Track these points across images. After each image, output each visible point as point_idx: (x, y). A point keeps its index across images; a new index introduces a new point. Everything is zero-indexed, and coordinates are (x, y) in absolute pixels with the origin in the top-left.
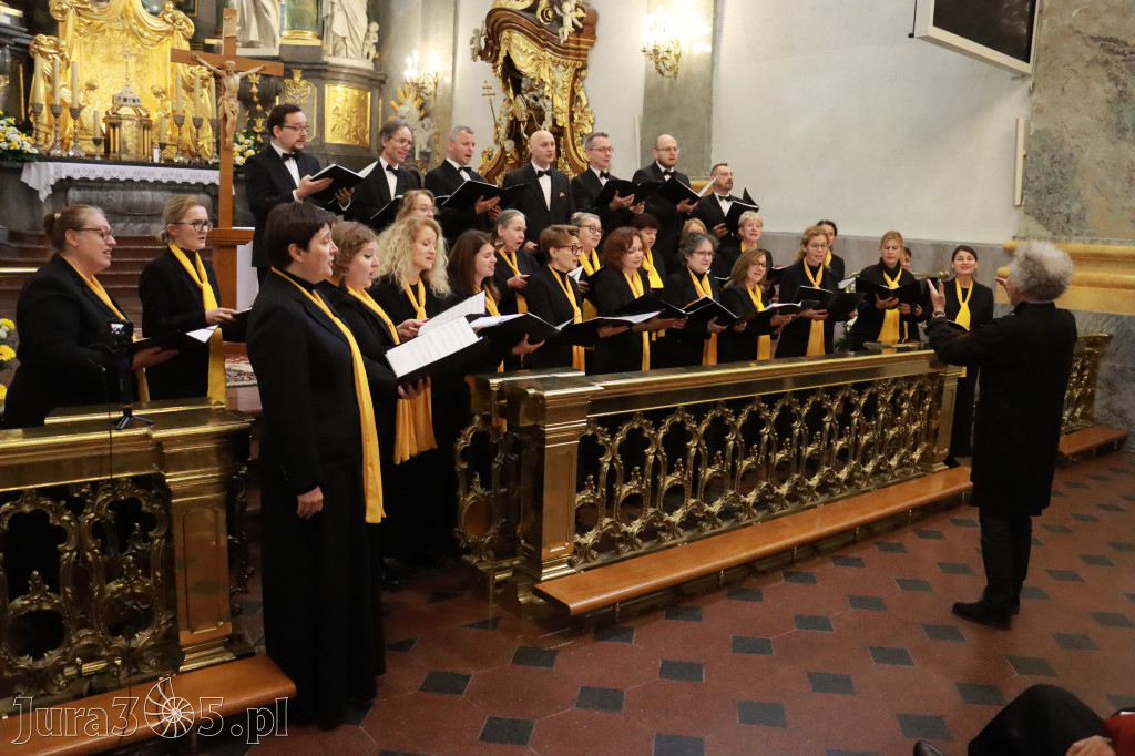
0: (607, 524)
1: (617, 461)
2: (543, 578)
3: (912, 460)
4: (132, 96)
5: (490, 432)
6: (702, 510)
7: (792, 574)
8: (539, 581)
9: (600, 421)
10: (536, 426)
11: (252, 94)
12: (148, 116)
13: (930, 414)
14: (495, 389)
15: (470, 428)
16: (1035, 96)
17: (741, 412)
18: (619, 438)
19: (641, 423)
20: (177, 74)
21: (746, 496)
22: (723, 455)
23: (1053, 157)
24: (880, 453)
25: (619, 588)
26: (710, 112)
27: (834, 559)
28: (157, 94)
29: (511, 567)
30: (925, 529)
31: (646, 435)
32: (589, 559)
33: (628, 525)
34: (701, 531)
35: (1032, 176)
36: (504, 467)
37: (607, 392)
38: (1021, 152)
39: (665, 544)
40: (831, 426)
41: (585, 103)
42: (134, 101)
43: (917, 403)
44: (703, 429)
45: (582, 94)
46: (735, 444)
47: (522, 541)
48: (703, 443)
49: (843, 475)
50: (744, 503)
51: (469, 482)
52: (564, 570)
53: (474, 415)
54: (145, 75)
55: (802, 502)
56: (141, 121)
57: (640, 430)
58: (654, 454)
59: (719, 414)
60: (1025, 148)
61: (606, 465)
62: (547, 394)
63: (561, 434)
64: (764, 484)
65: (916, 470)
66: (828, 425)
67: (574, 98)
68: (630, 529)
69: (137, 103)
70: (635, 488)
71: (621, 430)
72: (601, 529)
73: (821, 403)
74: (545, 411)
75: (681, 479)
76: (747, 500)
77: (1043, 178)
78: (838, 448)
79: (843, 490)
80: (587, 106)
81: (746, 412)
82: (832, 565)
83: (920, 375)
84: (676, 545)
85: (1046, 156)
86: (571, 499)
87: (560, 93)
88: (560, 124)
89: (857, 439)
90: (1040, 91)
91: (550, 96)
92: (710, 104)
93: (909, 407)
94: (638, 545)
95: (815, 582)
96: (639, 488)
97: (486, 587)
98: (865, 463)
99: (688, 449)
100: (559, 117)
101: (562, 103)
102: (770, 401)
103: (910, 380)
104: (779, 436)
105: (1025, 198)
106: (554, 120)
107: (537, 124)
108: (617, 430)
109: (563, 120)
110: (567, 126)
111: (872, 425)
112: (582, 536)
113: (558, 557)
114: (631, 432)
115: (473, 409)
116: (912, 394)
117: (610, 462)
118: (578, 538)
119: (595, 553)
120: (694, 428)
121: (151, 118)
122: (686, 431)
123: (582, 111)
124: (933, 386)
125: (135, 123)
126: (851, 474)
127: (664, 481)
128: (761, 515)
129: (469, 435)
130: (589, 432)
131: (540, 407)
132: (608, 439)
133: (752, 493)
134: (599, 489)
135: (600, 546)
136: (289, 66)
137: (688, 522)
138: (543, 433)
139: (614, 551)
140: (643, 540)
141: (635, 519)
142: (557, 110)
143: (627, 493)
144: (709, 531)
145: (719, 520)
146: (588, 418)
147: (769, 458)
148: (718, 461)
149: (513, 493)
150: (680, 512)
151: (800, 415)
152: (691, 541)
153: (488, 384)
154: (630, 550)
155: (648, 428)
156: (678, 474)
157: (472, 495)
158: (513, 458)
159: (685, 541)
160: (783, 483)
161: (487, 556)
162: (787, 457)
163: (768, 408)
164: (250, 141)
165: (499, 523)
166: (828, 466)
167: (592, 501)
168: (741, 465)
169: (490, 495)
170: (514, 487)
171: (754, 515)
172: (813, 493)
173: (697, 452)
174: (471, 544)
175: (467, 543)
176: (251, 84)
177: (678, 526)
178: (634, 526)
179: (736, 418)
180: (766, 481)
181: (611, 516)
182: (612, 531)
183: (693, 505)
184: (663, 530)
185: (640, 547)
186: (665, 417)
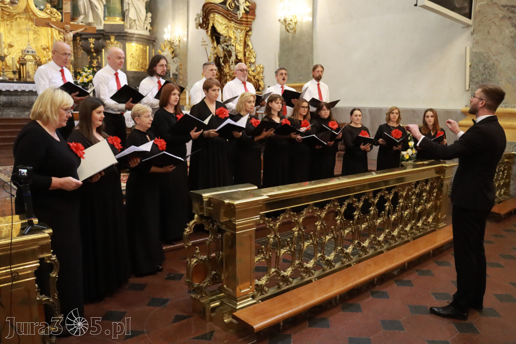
0: (273, 273)
1: (277, 237)
2: (238, 308)
3: (429, 222)
4: (31, 50)
5: (204, 224)
6: (324, 259)
7: (376, 292)
8: (236, 310)
9: (267, 215)
10: (230, 221)
11: (91, 48)
12: (40, 60)
13: (437, 198)
14: (206, 200)
15: (193, 222)
16: (475, 35)
18: (278, 224)
19: (290, 215)
20: (54, 38)
21: (347, 249)
22: (335, 228)
23: (485, 65)
24: (413, 220)
25: (282, 313)
27: (396, 281)
28: (44, 49)
29: (219, 298)
30: (440, 260)
31: (293, 221)
32: (264, 293)
33: (285, 271)
34: (324, 271)
35: (474, 75)
36: (213, 243)
37: (270, 198)
38: (468, 64)
39: (306, 280)
40: (389, 208)
41: (251, 47)
42: (32, 52)
43: (430, 193)
44: (324, 215)
45: (249, 43)
46: (341, 222)
47: (225, 286)
48: (324, 223)
49: (395, 233)
50: (346, 253)
51: (193, 253)
52: (250, 301)
53: (194, 214)
54: (38, 40)
55: (376, 250)
56: (36, 62)
58: (298, 231)
59: (332, 206)
60: (470, 62)
61: (271, 239)
62: (236, 202)
63: (245, 225)
64: (356, 242)
65: (431, 227)
66: (388, 207)
67: (246, 45)
68: (285, 274)
69: (34, 54)
70: (288, 251)
71: (279, 219)
72: (269, 275)
73: (384, 196)
74: (235, 212)
75: (313, 244)
76: (348, 251)
77: (480, 76)
78: (393, 219)
79: (396, 241)
80: (252, 49)
81: (346, 204)
82: (395, 285)
83: (431, 178)
84: (310, 281)
85: (481, 66)
86: (252, 260)
87: (239, 43)
88: (239, 58)
89: (402, 213)
90: (477, 33)
91: (234, 45)
92: (312, 46)
93: (427, 195)
94: (290, 282)
95: (388, 297)
96: (290, 251)
97: (204, 312)
98: (406, 226)
100: (239, 55)
101: (240, 48)
102: (358, 197)
103: (427, 181)
105: (471, 86)
106: (237, 56)
107: (228, 58)
109: (241, 56)
110: (243, 59)
111: (409, 206)
112: (259, 280)
113: (246, 295)
115: (194, 211)
116: (428, 188)
117: (274, 238)
118: (257, 282)
119: (266, 289)
120: (319, 215)
121: (41, 60)
122: (314, 217)
123: (250, 51)
124: (437, 183)
125: (33, 63)
126: (399, 232)
127: (303, 246)
128: (355, 258)
129: (192, 226)
130: (261, 222)
131: (231, 210)
132: (272, 225)
133: (350, 247)
134: (268, 254)
135: (269, 285)
136: (109, 34)
137: (317, 266)
138: (235, 225)
139: (277, 286)
140: (293, 279)
141: (288, 268)
142: (238, 51)
143: (283, 254)
144: (328, 271)
145: (333, 264)
146: (260, 215)
147: (358, 228)
148: (332, 232)
149: (219, 256)
150: (312, 262)
151: (374, 203)
152: (319, 278)
153: (202, 196)
154: (286, 285)
155: (294, 217)
156: (311, 241)
157: (195, 260)
158: (218, 237)
159: (316, 278)
160: (366, 240)
161: (205, 293)
162: (367, 226)
163: (358, 201)
164: (90, 71)
165: (211, 274)
166: (388, 229)
167: (264, 260)
168: (344, 233)
169: (205, 259)
170: (219, 253)
171: (351, 259)
172: (381, 244)
173: (321, 228)
174: (196, 288)
175: (193, 288)
176: (90, 43)
177: (312, 269)
178: (288, 272)
179: (341, 208)
180: (357, 240)
181: (275, 268)
182: (275, 276)
183: (319, 257)
184: (304, 272)
185: (291, 283)
186: (303, 211)
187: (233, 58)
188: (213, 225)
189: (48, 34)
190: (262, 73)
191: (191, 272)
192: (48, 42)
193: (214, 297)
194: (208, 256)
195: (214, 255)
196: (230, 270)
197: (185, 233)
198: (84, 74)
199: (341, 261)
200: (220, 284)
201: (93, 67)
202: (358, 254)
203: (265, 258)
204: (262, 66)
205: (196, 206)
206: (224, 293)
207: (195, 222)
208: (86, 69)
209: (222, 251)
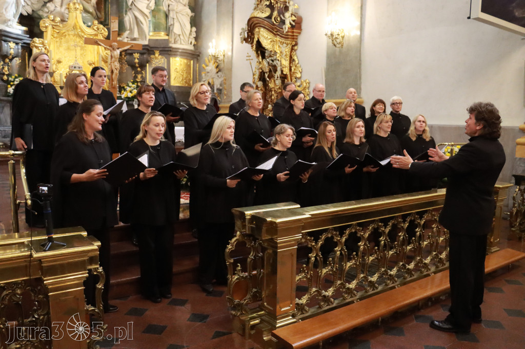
0: (314, 292)
1: (319, 256)
2: (278, 326)
4: (78, 65)
5: (246, 241)
6: (368, 280)
7: (420, 317)
8: (275, 328)
10: (272, 239)
11: (135, 63)
14: (248, 217)
17: (388, 225)
18: (320, 243)
19: (333, 234)
20: (100, 54)
21: (391, 271)
22: (378, 249)
25: (321, 332)
26: (360, 64)
27: (443, 306)
28: (91, 64)
29: (260, 316)
31: (335, 240)
32: (304, 312)
33: (326, 291)
34: (366, 292)
36: (254, 260)
37: (313, 217)
39: (347, 301)
41: (297, 62)
42: (79, 68)
44: (367, 235)
45: (295, 58)
46: (385, 243)
47: (265, 304)
48: (367, 243)
49: (443, 256)
50: (390, 275)
51: (235, 270)
53: (237, 231)
54: (85, 56)
55: (422, 272)
57: (332, 237)
58: (340, 251)
59: (376, 227)
61: (313, 258)
62: (279, 220)
63: (287, 243)
64: (401, 263)
66: (435, 229)
67: (291, 60)
68: (327, 294)
69: (81, 69)
70: (330, 270)
71: (321, 238)
72: (310, 295)
74: (277, 230)
75: (356, 264)
76: (392, 273)
78: (440, 241)
79: (443, 264)
80: (298, 63)
81: (391, 224)
82: (441, 310)
84: (352, 302)
86: (293, 278)
87: (285, 58)
88: (285, 73)
91: (280, 59)
92: (360, 60)
94: (331, 302)
96: (332, 270)
97: (244, 329)
99: (359, 247)
100: (284, 69)
101: (286, 63)
102: (404, 217)
104: (409, 237)
106: (282, 71)
107: (273, 73)
108: (319, 238)
109: (286, 71)
110: (288, 73)
112: (300, 299)
113: (286, 313)
114: (327, 239)
115: (236, 228)
117: (315, 257)
118: (297, 301)
119: (307, 308)
120: (362, 235)
121: (88, 75)
122: (357, 237)
123: (296, 66)
127: (346, 266)
128: (399, 281)
129: (234, 243)
130: (303, 241)
131: (274, 228)
132: (314, 244)
133: (395, 269)
134: (309, 273)
135: (310, 304)
136: (152, 49)
137: (360, 287)
138: (277, 243)
139: (318, 306)
140: (334, 299)
141: (330, 288)
142: (283, 66)
143: (325, 273)
144: (371, 292)
145: (377, 285)
146: (302, 233)
147: (403, 249)
148: (376, 253)
149: (260, 274)
150: (355, 282)
151: (420, 224)
152: (361, 299)
153: (245, 214)
154: (327, 305)
155: (336, 236)
156: (354, 261)
157: (236, 277)
158: (260, 255)
159: (358, 299)
160: (411, 262)
161: (245, 311)
162: (413, 248)
163: (403, 222)
164: (135, 86)
165: (252, 292)
166: (435, 252)
167: (305, 279)
168: (388, 254)
169: (247, 276)
170: (260, 271)
171: (396, 281)
172: (427, 267)
173: (364, 248)
174: (236, 305)
175: (234, 304)
176: (135, 58)
177: (354, 290)
178: (329, 292)
179: (385, 228)
180: (402, 262)
181: (316, 287)
182: (317, 295)
183: (362, 278)
184: (346, 293)
185: (332, 304)
186: (346, 230)
187: (278, 73)
188: (255, 244)
189: (94, 50)
190: (308, 88)
191: (231, 289)
192: (95, 57)
193: (255, 315)
194: (250, 274)
195: (255, 272)
196: (271, 287)
197: (227, 250)
198: (128, 89)
199: (385, 282)
200: (260, 303)
201: (137, 82)
202: (403, 276)
203: (306, 277)
204: (308, 81)
205: (238, 223)
206: (265, 311)
207: (237, 239)
208: (130, 84)
209: (263, 269)
